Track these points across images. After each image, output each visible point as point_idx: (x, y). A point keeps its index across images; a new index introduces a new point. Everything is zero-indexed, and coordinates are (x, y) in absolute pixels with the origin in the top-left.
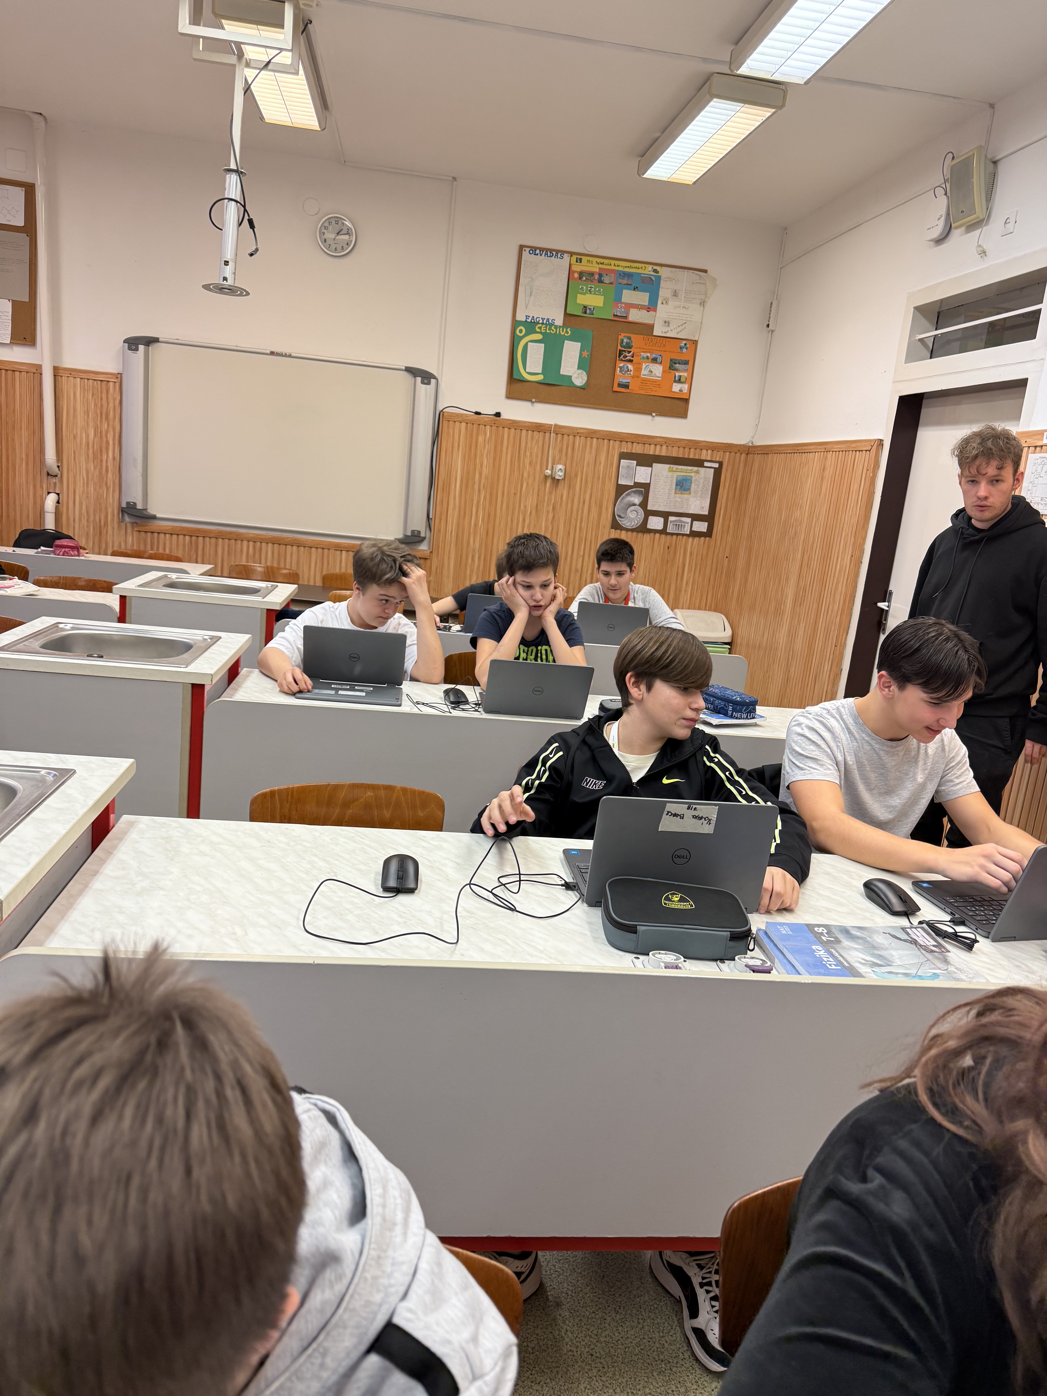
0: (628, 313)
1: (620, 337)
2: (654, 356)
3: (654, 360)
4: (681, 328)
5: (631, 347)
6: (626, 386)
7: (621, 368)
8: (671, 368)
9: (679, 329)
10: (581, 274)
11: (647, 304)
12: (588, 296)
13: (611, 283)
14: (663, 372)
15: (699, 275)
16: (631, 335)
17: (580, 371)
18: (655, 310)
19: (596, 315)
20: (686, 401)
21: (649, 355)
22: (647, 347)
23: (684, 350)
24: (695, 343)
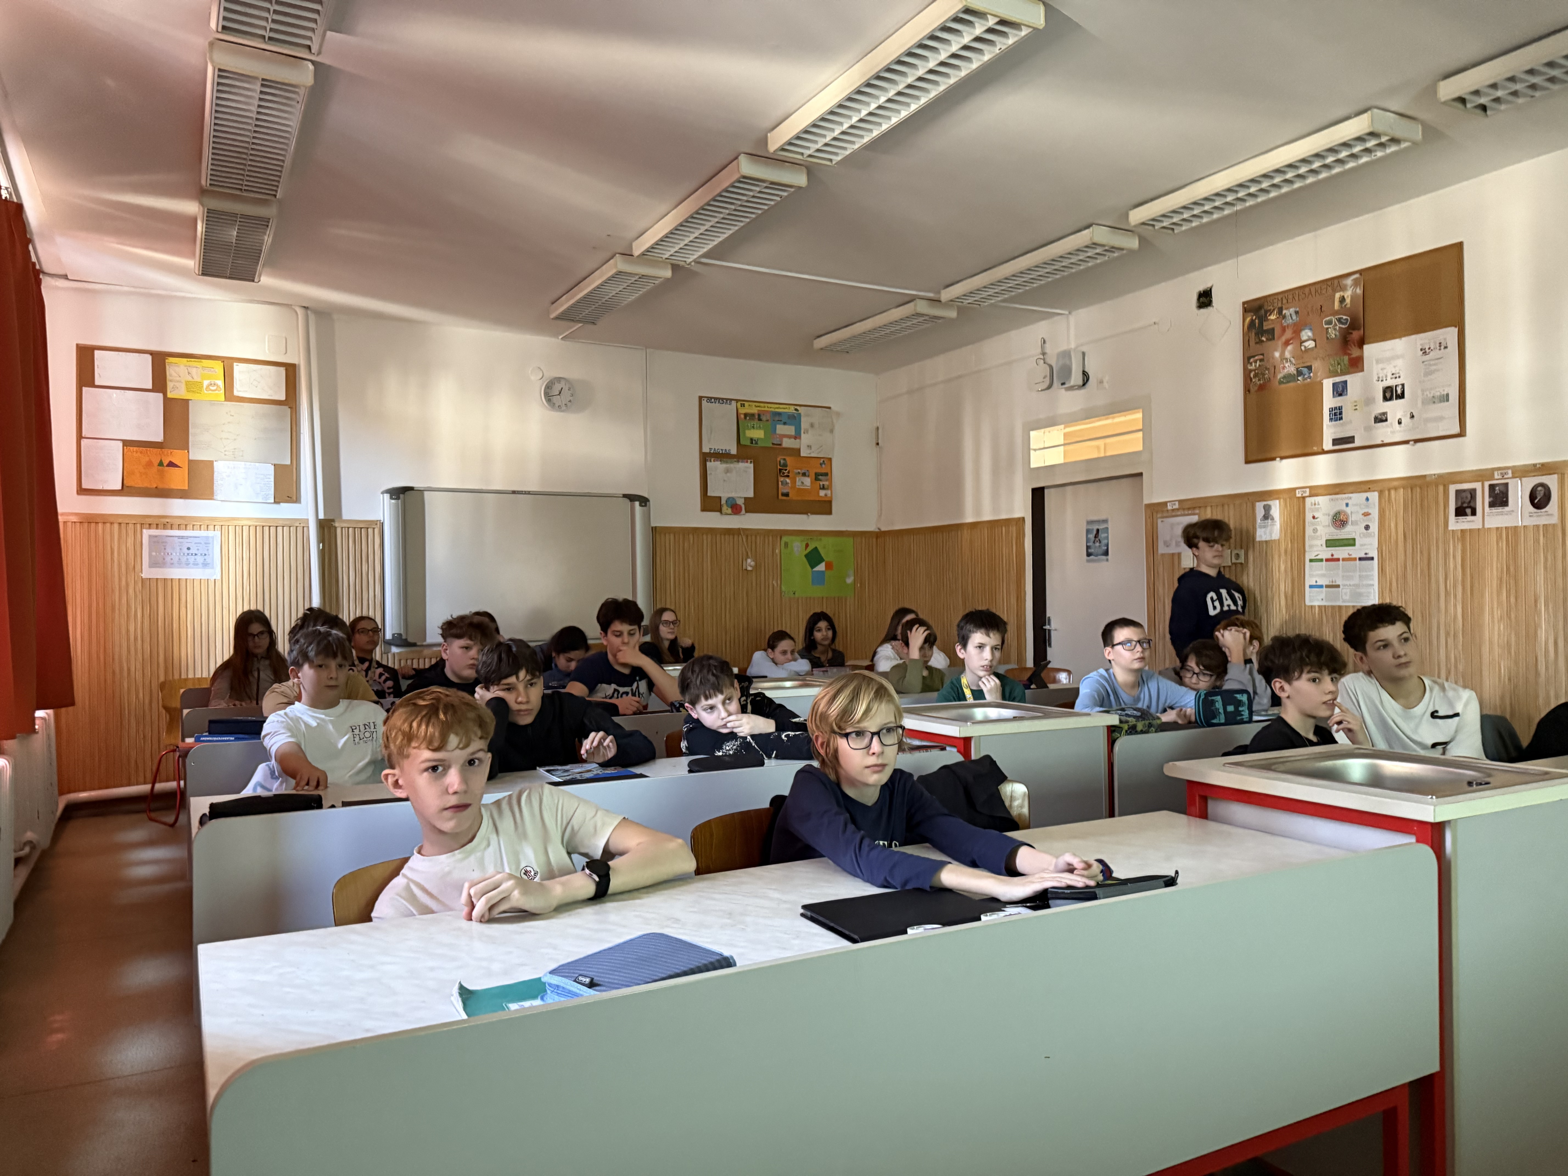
0: (782, 441)
1: (778, 459)
2: (803, 471)
3: (804, 475)
4: (819, 449)
6: (787, 495)
7: (782, 482)
8: (817, 479)
9: (819, 451)
10: (746, 415)
11: (793, 433)
12: (753, 431)
13: (768, 421)
14: (812, 482)
15: (827, 411)
16: (786, 458)
18: (800, 438)
19: (760, 444)
20: (830, 502)
21: (799, 471)
22: (798, 465)
23: (823, 466)
24: (830, 459)
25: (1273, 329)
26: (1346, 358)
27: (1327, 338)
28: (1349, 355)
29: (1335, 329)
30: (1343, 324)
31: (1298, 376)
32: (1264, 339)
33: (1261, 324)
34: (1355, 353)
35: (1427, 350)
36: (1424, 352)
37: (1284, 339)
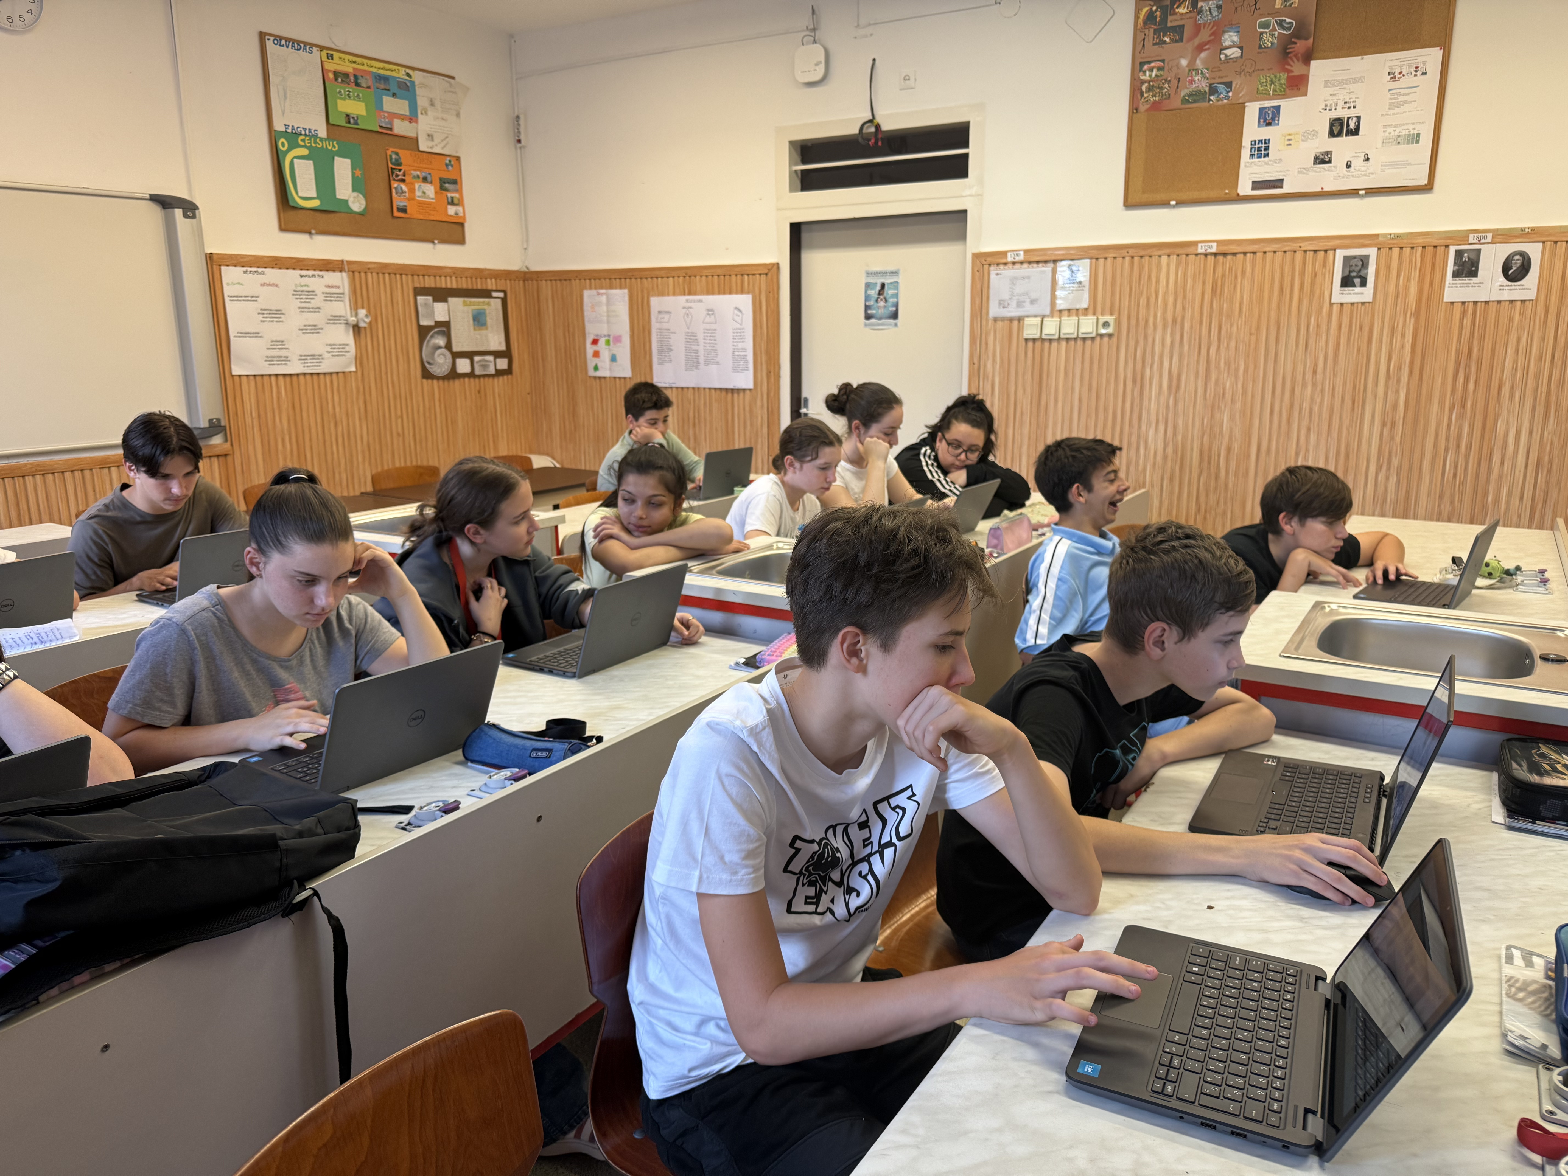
0: (391, 123)
1: (389, 153)
2: (424, 174)
3: (425, 179)
4: (445, 142)
5: (400, 164)
6: (403, 210)
7: (396, 188)
8: (442, 188)
9: (443, 144)
10: (336, 74)
11: (408, 113)
12: (348, 101)
13: (369, 87)
14: (436, 193)
15: (449, 82)
16: (399, 151)
17: (355, 194)
18: (417, 120)
19: (360, 125)
20: (462, 225)
21: (418, 173)
22: (416, 165)
23: (450, 168)
24: (458, 159)
25: (1182, 27)
26: (1284, 76)
27: (1260, 47)
28: (1289, 71)
29: (1273, 35)
30: (1284, 28)
31: (1210, 95)
32: (1167, 39)
33: (1164, 19)
34: (1297, 69)
35: (1396, 74)
36: (1393, 77)
37: (1197, 41)
